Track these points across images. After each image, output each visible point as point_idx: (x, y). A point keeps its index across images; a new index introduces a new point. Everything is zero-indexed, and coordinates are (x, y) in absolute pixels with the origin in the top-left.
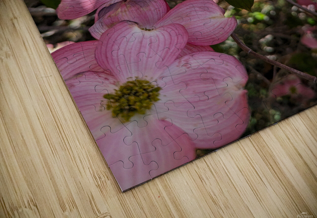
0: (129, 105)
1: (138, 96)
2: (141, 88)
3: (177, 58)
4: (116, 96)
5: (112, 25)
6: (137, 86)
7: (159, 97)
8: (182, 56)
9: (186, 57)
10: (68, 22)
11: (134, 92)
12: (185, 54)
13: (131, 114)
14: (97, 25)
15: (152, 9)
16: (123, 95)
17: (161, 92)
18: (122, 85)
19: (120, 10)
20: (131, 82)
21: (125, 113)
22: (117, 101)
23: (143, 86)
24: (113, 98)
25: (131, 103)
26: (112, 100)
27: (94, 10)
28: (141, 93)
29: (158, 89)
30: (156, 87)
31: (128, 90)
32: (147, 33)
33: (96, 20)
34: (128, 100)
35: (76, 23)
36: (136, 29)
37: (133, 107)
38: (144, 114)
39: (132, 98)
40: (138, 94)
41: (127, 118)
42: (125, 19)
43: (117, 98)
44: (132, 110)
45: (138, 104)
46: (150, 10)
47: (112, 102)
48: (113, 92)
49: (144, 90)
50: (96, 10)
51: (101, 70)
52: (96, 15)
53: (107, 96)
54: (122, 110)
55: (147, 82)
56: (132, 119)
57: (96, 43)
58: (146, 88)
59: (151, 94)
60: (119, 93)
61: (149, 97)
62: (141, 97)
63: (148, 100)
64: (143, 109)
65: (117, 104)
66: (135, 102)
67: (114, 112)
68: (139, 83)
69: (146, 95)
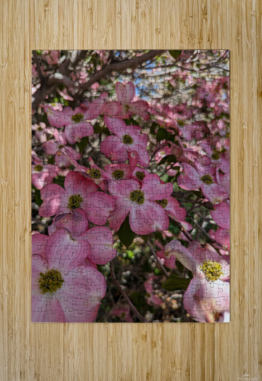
0: (48, 284)
1: (53, 281)
2: (56, 276)
3: (79, 265)
4: (45, 276)
5: (59, 228)
6: (55, 274)
7: (62, 286)
8: (81, 265)
9: (82, 267)
10: (42, 218)
11: (52, 277)
12: (83, 265)
13: (47, 290)
14: (52, 226)
15: (80, 225)
16: (48, 276)
17: (63, 284)
18: (49, 270)
19: (65, 219)
20: (54, 271)
21: (45, 288)
22: (44, 279)
23: (58, 275)
24: (43, 277)
25: (49, 284)
26: (42, 278)
27: (55, 214)
28: (55, 279)
29: (63, 281)
30: (63, 279)
31: (51, 275)
32: (72, 241)
33: (53, 222)
34: (49, 281)
35: (44, 221)
36: (68, 237)
37: (49, 286)
38: (52, 293)
39: (51, 280)
40: (54, 279)
41: (44, 292)
42: (66, 227)
43: (45, 277)
44: (48, 288)
45: (51, 285)
46: (79, 226)
47: (42, 279)
48: (44, 273)
49: (57, 278)
50: (55, 215)
51: (44, 257)
52: (54, 219)
53: (41, 274)
54: (44, 285)
55: (60, 274)
56: (46, 293)
57: (48, 238)
58: (59, 277)
59: (59, 282)
60: (47, 275)
61: (57, 284)
62: (54, 282)
63: (56, 286)
64: (52, 289)
65: (44, 281)
66: (51, 284)
67: (41, 285)
68: (56, 272)
69: (57, 282)
